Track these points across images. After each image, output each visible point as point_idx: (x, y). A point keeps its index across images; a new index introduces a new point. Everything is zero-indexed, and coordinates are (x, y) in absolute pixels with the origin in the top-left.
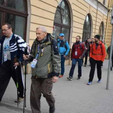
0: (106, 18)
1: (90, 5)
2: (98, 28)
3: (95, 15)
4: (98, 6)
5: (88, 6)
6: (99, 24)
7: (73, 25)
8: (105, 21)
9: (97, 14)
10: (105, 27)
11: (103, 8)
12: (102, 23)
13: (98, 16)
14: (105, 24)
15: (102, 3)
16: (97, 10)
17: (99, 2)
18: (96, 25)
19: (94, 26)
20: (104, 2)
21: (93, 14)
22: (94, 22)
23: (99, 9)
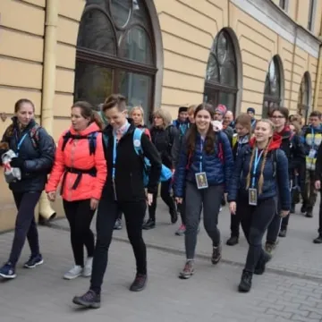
0: (315, 62)
1: (278, 35)
2: (296, 88)
3: (290, 57)
4: (296, 36)
5: (274, 37)
6: (299, 79)
7: (242, 84)
8: (312, 71)
9: (294, 54)
10: (313, 85)
11: (308, 38)
12: (307, 75)
13: (297, 60)
14: (313, 77)
15: (305, 26)
16: (295, 45)
17: (298, 27)
18: (291, 82)
19: (287, 85)
20: (310, 24)
21: (284, 56)
22: (287, 75)
23: (299, 42)
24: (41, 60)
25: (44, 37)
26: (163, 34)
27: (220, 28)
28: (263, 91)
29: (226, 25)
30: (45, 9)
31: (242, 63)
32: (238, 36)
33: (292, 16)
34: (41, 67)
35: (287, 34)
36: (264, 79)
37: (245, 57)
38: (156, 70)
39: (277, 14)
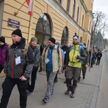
0: (83, 35)
3: (78, 33)
4: (79, 29)
5: (75, 29)
7: (69, 39)
11: (82, 30)
12: (81, 37)
14: (82, 38)
16: (79, 31)
17: (80, 27)
20: (82, 26)
24: (28, 33)
25: (29, 28)
26: (53, 27)
27: (65, 26)
29: (66, 26)
30: (30, 21)
33: (79, 24)
34: (28, 34)
35: (78, 28)
37: (70, 33)
39: (76, 24)
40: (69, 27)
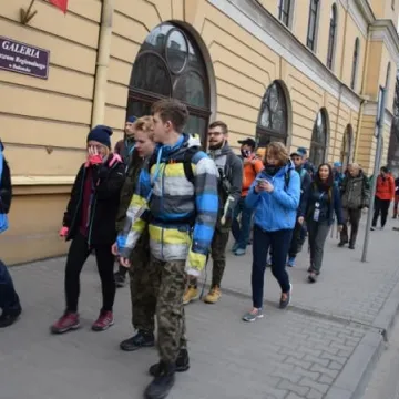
0: (356, 116)
1: (325, 90)
2: (340, 137)
3: (335, 110)
4: (340, 93)
5: (322, 92)
6: (342, 130)
7: (291, 131)
8: (354, 123)
9: (338, 108)
10: (354, 135)
11: (350, 95)
12: (349, 127)
13: (341, 113)
14: (354, 129)
15: (349, 85)
16: (339, 100)
17: (342, 85)
18: (336, 131)
19: (332, 134)
20: (353, 84)
21: (330, 109)
22: (332, 126)
23: (343, 98)
24: (91, 97)
25: (95, 76)
26: (217, 81)
27: (273, 79)
28: (310, 137)
29: (278, 78)
30: (97, 50)
31: (292, 112)
32: (289, 88)
33: (337, 75)
34: (90, 104)
35: (333, 91)
36: (312, 127)
37: (295, 107)
38: (210, 113)
39: (324, 73)
40: (289, 84)
